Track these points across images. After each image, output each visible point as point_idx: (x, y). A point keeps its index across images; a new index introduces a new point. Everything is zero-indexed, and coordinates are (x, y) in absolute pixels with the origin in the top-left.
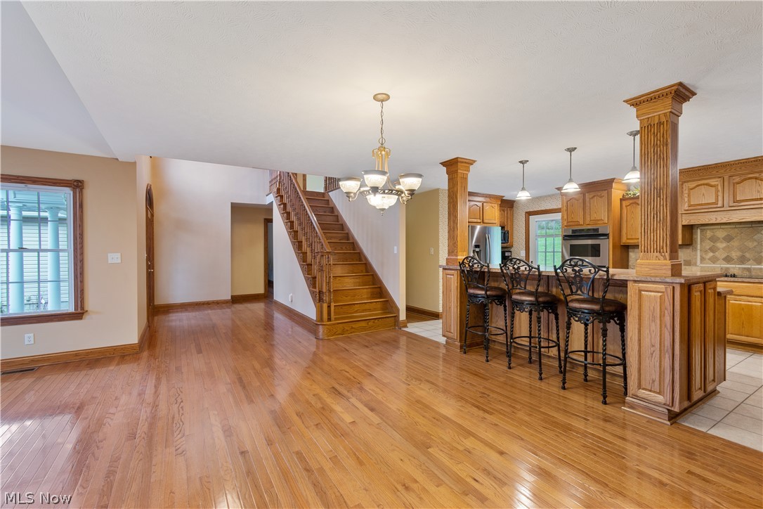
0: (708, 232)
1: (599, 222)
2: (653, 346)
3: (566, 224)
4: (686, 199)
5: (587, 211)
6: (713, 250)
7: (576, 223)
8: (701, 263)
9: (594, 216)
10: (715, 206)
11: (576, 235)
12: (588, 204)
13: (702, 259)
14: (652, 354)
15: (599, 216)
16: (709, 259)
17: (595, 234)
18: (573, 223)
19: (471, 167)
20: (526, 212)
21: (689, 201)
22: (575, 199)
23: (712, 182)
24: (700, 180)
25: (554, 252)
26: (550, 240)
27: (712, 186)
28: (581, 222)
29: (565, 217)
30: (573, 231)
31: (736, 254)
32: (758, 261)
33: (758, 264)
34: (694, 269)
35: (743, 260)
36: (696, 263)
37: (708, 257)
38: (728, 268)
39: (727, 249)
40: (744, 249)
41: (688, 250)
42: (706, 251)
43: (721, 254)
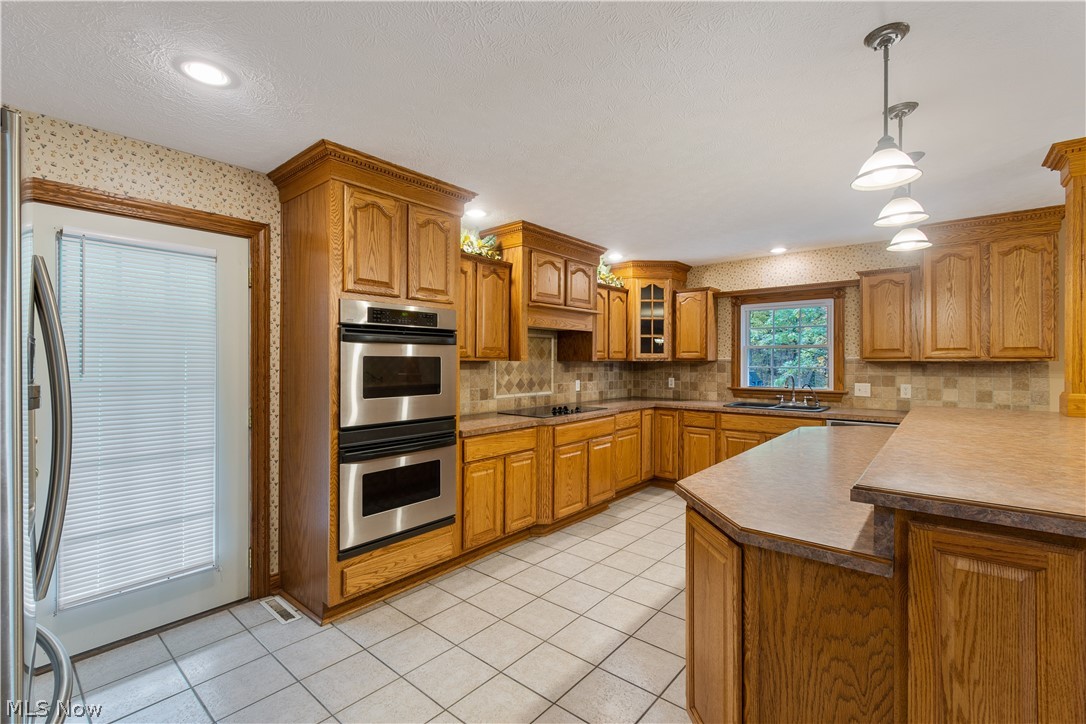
1: (440, 297)
3: (351, 285)
4: (535, 282)
6: (508, 371)
7: (382, 287)
8: (497, 393)
10: (557, 301)
15: (440, 279)
16: (505, 386)
18: (375, 289)
21: (537, 285)
23: (557, 261)
24: (547, 254)
27: (556, 269)
28: (397, 289)
29: (351, 261)
30: (373, 313)
31: (526, 377)
32: (542, 385)
33: (541, 389)
34: (491, 405)
35: (531, 385)
36: (492, 395)
37: (504, 383)
38: (520, 399)
39: (520, 369)
40: (532, 369)
41: (485, 372)
42: (502, 373)
43: (515, 378)
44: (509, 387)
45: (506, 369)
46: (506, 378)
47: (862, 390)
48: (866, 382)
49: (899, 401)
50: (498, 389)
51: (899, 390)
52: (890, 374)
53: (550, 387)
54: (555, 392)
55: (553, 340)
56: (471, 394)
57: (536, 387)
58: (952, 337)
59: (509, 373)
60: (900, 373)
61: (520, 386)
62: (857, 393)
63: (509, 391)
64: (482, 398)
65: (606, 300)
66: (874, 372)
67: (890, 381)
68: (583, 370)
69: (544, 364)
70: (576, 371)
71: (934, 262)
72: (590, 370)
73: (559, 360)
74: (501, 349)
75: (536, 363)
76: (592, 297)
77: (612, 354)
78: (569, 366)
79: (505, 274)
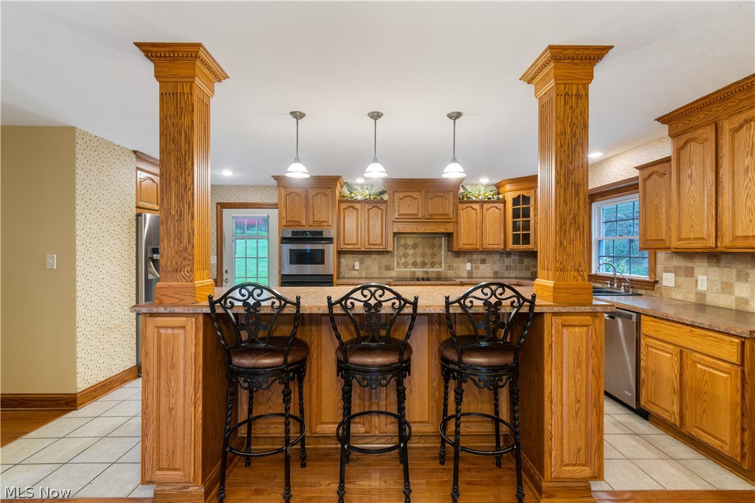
0: (402, 240)
1: (324, 224)
2: (578, 401)
3: (284, 224)
4: (397, 208)
5: (311, 210)
6: (405, 256)
7: (297, 223)
8: (397, 268)
9: (318, 217)
10: (417, 217)
11: (297, 237)
12: (311, 202)
13: (398, 264)
14: (577, 413)
15: (324, 216)
16: (403, 264)
17: (317, 237)
18: (294, 224)
19: (217, 85)
20: (218, 204)
21: (399, 210)
22: (296, 193)
23: (415, 195)
24: (406, 191)
25: (257, 258)
26: (251, 243)
27: (414, 198)
28: (304, 223)
29: (284, 215)
30: (293, 233)
31: (419, 260)
32: (433, 265)
33: (433, 267)
34: (393, 274)
35: (424, 264)
36: (393, 268)
37: (402, 262)
38: (414, 272)
39: (415, 255)
40: (424, 255)
41: (388, 257)
42: (400, 257)
43: (410, 260)
44: (406, 264)
45: (403, 255)
46: (404, 260)
47: (668, 279)
48: (671, 272)
49: (697, 293)
50: (397, 265)
51: (697, 281)
52: (690, 264)
53: (441, 266)
54: (446, 269)
55: (443, 238)
56: (379, 267)
57: (428, 265)
58: (692, 227)
59: (405, 257)
60: (698, 264)
61: (415, 264)
62: (665, 283)
63: (406, 267)
64: (386, 270)
65: (478, 210)
66: (678, 262)
67: (690, 273)
68: (475, 256)
69: (436, 252)
70: (467, 257)
71: (679, 150)
72: (482, 257)
73: (448, 250)
74: (381, 245)
75: (428, 251)
76: (450, 211)
77: (486, 246)
78: (459, 254)
79: (383, 206)
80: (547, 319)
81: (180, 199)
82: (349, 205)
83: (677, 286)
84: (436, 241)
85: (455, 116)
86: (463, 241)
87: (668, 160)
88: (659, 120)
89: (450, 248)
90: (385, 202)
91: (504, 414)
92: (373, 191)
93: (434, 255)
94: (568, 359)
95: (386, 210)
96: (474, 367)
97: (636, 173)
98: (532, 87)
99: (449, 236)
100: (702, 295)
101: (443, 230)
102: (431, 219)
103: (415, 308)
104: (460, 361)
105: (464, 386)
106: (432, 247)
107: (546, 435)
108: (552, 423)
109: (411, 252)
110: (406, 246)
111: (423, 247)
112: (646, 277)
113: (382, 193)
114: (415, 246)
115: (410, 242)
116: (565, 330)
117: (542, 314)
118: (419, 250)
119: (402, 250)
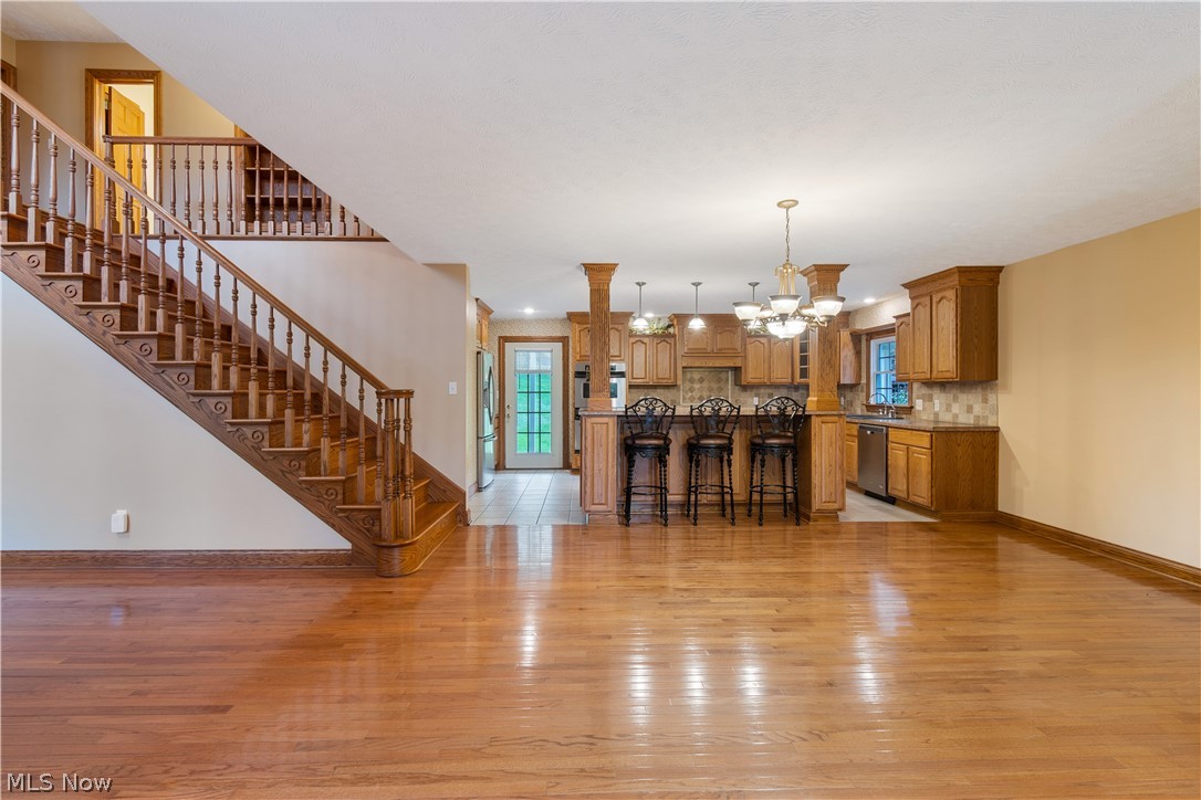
0: (690, 374)
1: (617, 358)
3: (578, 358)
4: (686, 343)
6: (691, 390)
8: (683, 402)
10: (706, 351)
13: (684, 399)
15: (617, 351)
16: (689, 398)
18: (586, 358)
20: (500, 337)
21: (688, 344)
25: (540, 392)
29: (578, 350)
31: (706, 394)
36: (679, 403)
37: (688, 396)
39: (701, 389)
40: (710, 390)
41: (673, 391)
42: (686, 393)
43: (696, 394)
44: (692, 399)
46: (690, 394)
48: (921, 398)
49: (934, 413)
51: (934, 404)
52: (931, 392)
55: (731, 372)
58: (920, 364)
60: (935, 391)
61: (701, 398)
62: (917, 408)
63: (692, 401)
65: (766, 345)
66: (925, 391)
67: (930, 398)
68: (762, 391)
69: (723, 386)
70: (755, 391)
71: (914, 309)
72: (770, 391)
73: (736, 384)
74: (670, 379)
75: (715, 386)
76: (738, 345)
77: (774, 380)
78: (745, 388)
79: (671, 341)
80: (813, 418)
81: (602, 350)
82: (637, 339)
83: (924, 409)
84: (723, 375)
85: (754, 285)
86: (750, 376)
87: (908, 315)
88: (903, 285)
89: (737, 382)
90: (674, 336)
91: (789, 483)
92: (661, 325)
93: (720, 389)
94: (825, 441)
95: (675, 344)
96: (771, 446)
97: (894, 321)
98: (806, 279)
99: (737, 370)
100: (936, 414)
101: (732, 365)
102: (720, 354)
103: (738, 412)
104: (764, 443)
105: (766, 457)
106: (719, 380)
107: (813, 486)
108: (815, 479)
109: (697, 386)
110: (692, 381)
111: (709, 382)
112: (907, 405)
113: (669, 326)
114: (701, 380)
115: (696, 376)
116: (823, 425)
117: (810, 416)
118: (705, 384)
119: (688, 385)
